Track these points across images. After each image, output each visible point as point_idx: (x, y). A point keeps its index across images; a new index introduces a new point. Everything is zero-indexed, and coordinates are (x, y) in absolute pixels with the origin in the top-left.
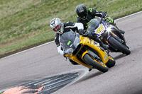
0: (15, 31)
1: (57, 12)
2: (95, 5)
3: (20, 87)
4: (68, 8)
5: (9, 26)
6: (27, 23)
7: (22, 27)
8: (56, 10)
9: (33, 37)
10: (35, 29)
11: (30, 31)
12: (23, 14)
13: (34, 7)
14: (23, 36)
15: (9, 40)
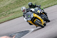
0: (4, 14)
1: (21, 6)
2: (36, 3)
3: (6, 36)
4: (25, 4)
5: (1, 11)
6: (9, 10)
7: (7, 12)
8: (20, 5)
9: (11, 16)
10: (12, 13)
11: (10, 14)
12: (7, 7)
13: (11, 4)
14: (7, 16)
15: (1, 17)
